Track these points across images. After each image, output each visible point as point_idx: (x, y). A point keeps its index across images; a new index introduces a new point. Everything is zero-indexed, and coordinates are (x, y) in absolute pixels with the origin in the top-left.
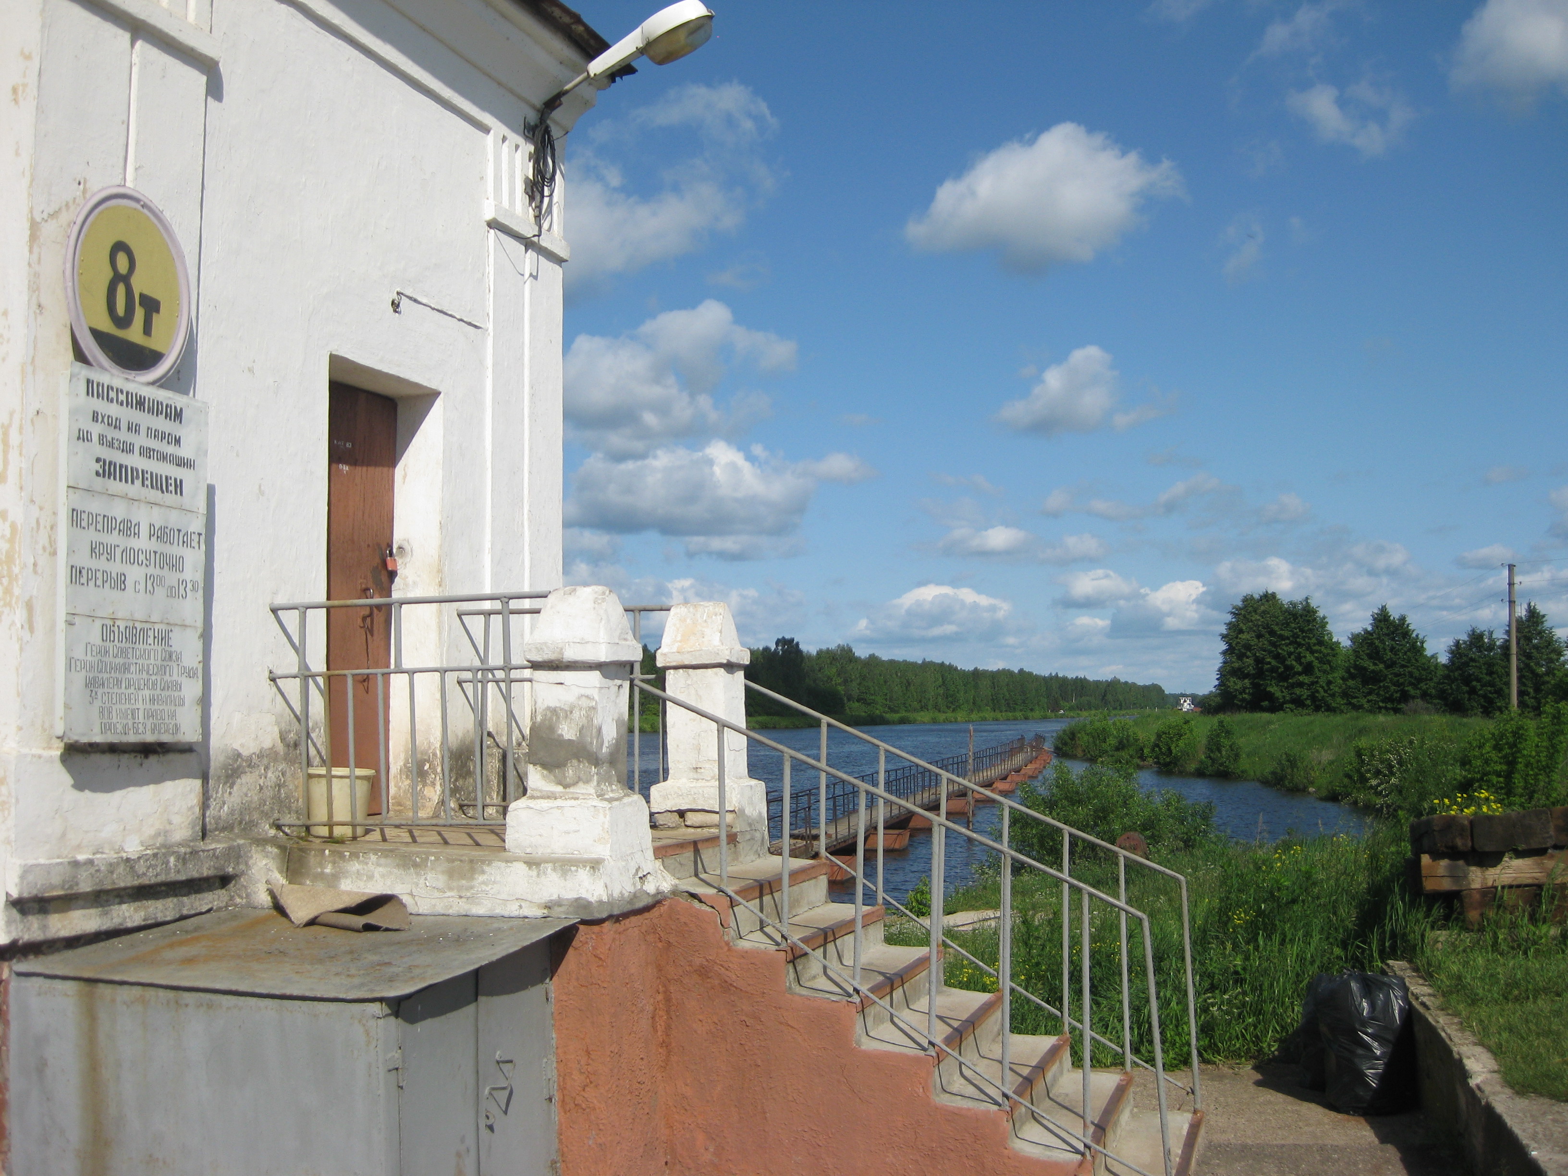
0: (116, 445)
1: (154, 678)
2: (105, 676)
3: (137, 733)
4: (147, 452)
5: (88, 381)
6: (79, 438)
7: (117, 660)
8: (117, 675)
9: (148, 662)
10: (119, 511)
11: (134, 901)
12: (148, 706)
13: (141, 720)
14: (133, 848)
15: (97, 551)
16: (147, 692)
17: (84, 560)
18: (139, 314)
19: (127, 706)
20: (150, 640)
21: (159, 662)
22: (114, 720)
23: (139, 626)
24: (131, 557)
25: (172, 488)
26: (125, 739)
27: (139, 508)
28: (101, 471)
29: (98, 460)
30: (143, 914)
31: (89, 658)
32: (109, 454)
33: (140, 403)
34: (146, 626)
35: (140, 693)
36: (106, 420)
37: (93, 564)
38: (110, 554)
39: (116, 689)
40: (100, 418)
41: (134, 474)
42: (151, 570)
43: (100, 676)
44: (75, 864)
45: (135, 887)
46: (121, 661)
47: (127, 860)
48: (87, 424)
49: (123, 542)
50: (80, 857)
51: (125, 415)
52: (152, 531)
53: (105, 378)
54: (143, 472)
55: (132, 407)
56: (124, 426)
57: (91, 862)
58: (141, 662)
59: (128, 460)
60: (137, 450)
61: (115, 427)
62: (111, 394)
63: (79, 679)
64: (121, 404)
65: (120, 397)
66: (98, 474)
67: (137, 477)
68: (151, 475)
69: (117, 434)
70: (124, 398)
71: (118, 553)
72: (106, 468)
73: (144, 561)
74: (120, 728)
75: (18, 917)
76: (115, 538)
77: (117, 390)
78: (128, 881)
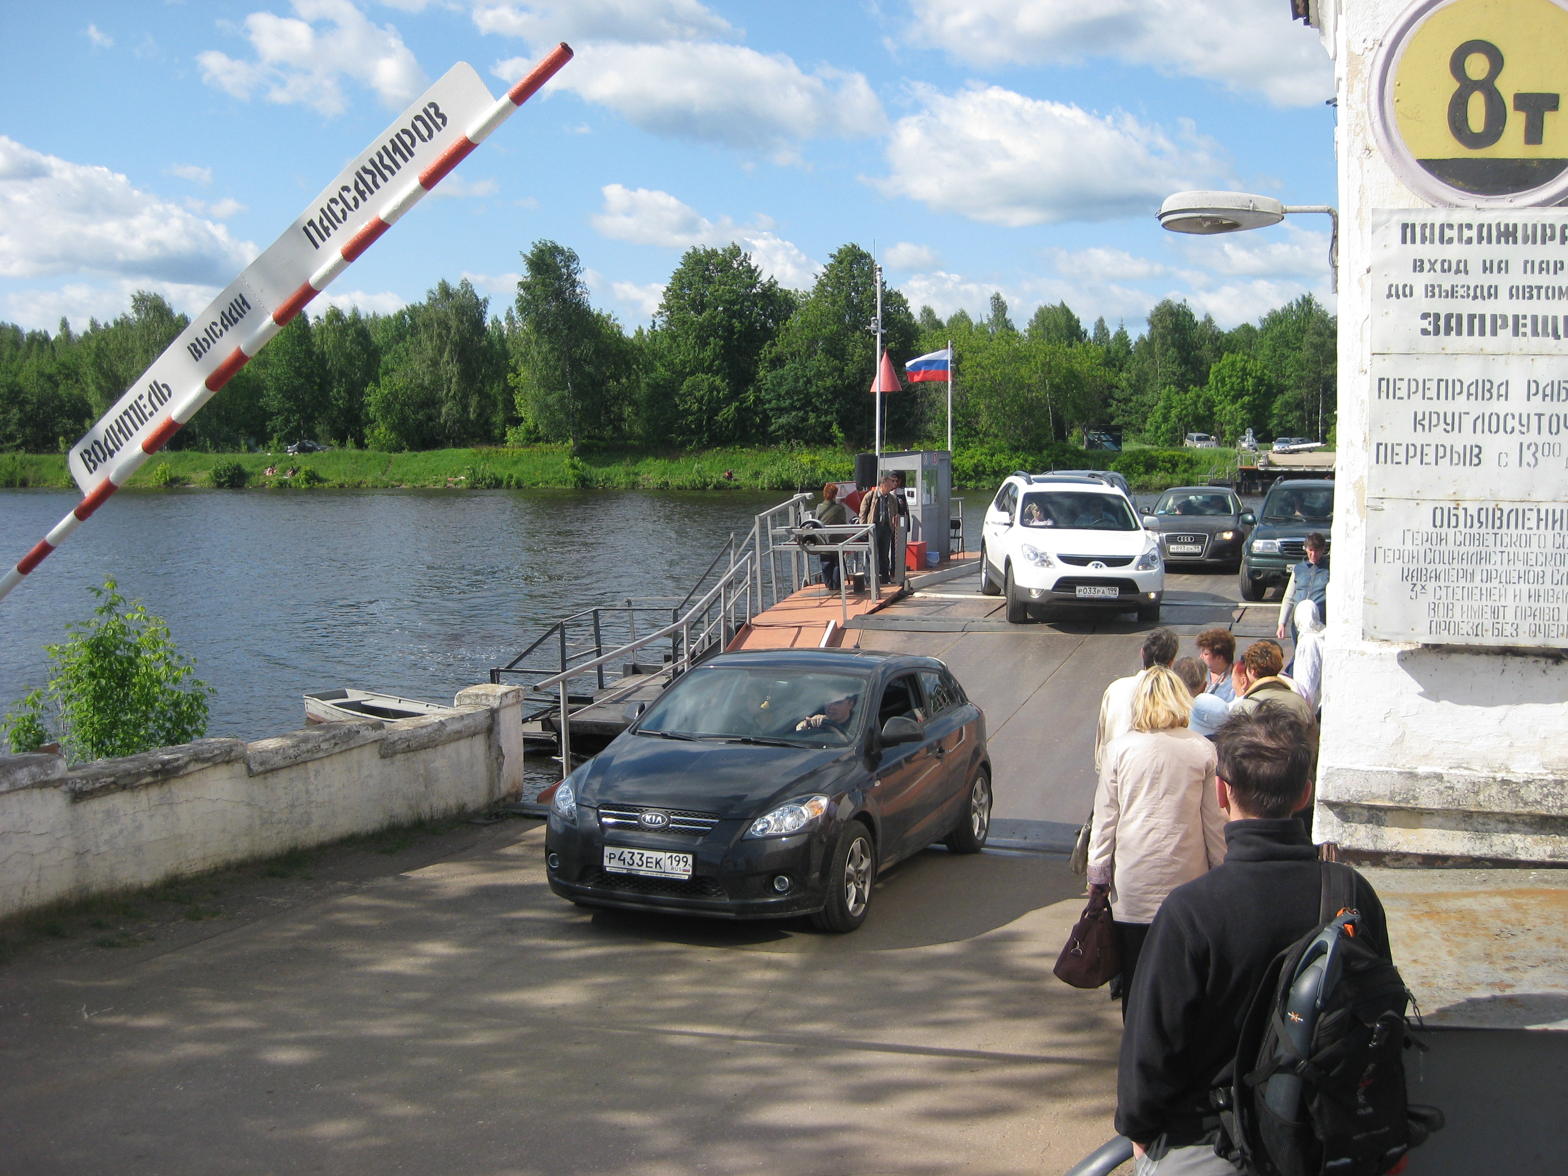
0: (1461, 292)
1: (1538, 569)
2: (1440, 567)
3: (1501, 633)
4: (1529, 293)
5: (1405, 226)
6: (1390, 295)
7: (1463, 549)
8: (1464, 566)
9: (1527, 550)
10: (1468, 371)
11: (1535, 833)
12: (1525, 602)
13: (1510, 616)
14: (1520, 771)
15: (1426, 423)
16: (1524, 587)
17: (1404, 434)
18: (1516, 122)
19: (1484, 602)
20: (1533, 523)
21: (1549, 549)
22: (1457, 618)
23: (1506, 508)
24: (1496, 424)
26: (1475, 642)
27: (1507, 363)
28: (1431, 328)
29: (1425, 316)
30: (1549, 849)
31: (1409, 546)
32: (1442, 306)
33: (1508, 234)
34: (1526, 506)
35: (1510, 588)
36: (1438, 266)
37: (1420, 438)
38: (1452, 423)
39: (1462, 582)
40: (1427, 266)
41: (1497, 323)
42: (1533, 436)
43: (1431, 567)
44: (1412, 775)
45: (1532, 815)
46: (1472, 549)
47: (1504, 782)
48: (1404, 276)
49: (1476, 407)
50: (1422, 770)
51: (1476, 254)
52: (1533, 389)
53: (1439, 217)
54: (1516, 318)
55: (1490, 241)
56: (1475, 267)
57: (1439, 777)
58: (1512, 550)
59: (1487, 308)
60: (1503, 293)
61: (1458, 271)
62: (1448, 233)
63: (1391, 571)
64: (1469, 241)
65: (1466, 233)
66: (1425, 332)
67: (1505, 325)
68: (1535, 318)
69: (1461, 279)
70: (1474, 233)
71: (1468, 422)
72: (1442, 323)
73: (1518, 427)
74: (1465, 628)
75: (1336, 820)
76: (1460, 404)
77: (1461, 226)
78: (1509, 807)
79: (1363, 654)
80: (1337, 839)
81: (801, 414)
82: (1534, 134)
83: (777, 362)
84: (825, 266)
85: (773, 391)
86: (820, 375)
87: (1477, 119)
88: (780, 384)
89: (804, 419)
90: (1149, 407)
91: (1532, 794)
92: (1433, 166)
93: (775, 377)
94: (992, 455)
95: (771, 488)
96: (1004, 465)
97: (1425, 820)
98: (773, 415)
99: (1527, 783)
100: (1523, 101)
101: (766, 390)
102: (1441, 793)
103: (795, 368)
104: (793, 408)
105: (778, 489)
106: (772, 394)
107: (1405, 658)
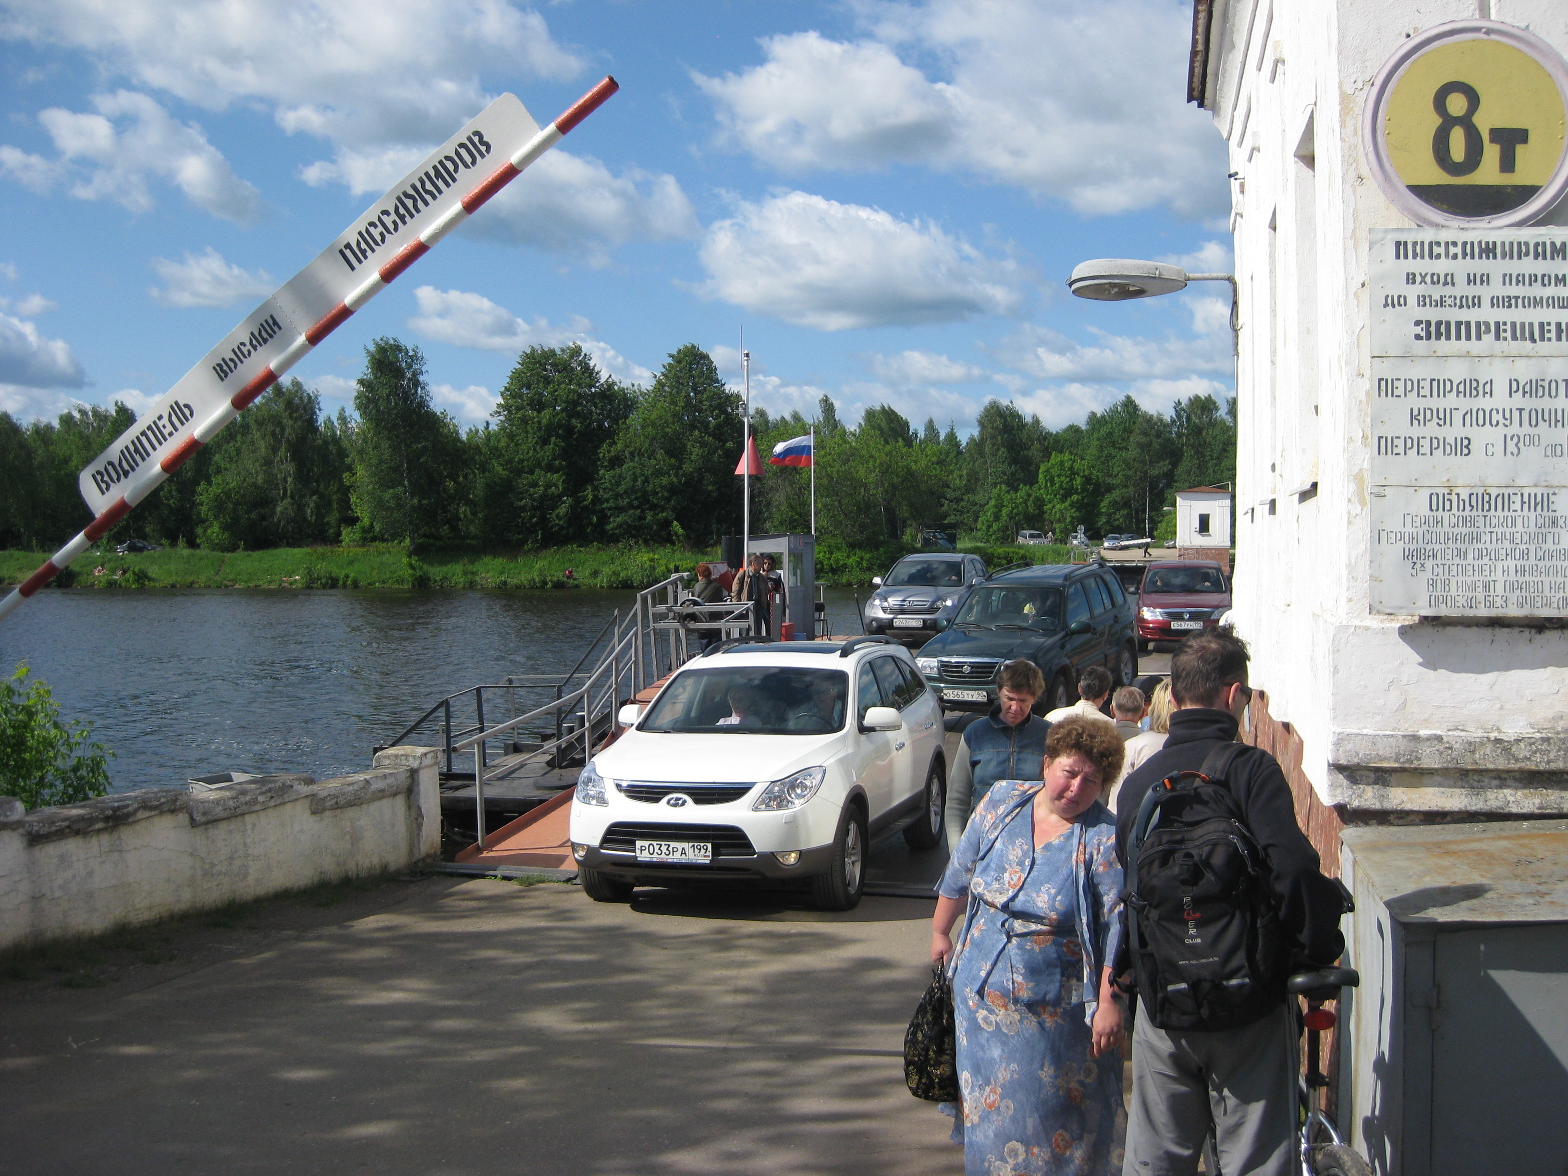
0: (1449, 301)
1: (1523, 547)
2: (1437, 547)
3: (1492, 605)
4: (1508, 302)
5: (1398, 244)
6: (1386, 305)
7: (1456, 530)
8: (1458, 545)
9: (1513, 530)
10: (1457, 372)
11: (1524, 788)
12: (1512, 577)
13: (1500, 590)
14: (1510, 732)
15: (1421, 418)
16: (1511, 564)
17: (1400, 427)
18: (1491, 153)
19: (1476, 578)
20: (1518, 506)
21: (1532, 529)
22: (1453, 592)
23: (1494, 492)
24: (1483, 418)
25: (1553, 335)
26: (1470, 613)
27: (1490, 364)
28: (1423, 334)
29: (1418, 323)
30: (1537, 801)
31: (1409, 528)
32: (1433, 314)
33: (1489, 250)
34: (1511, 491)
35: (1499, 564)
37: (1416, 431)
38: (1444, 419)
39: (1457, 560)
40: (1418, 279)
41: (1482, 329)
42: (1515, 429)
43: (1429, 547)
44: (1415, 738)
45: (1521, 771)
46: (1464, 530)
47: (1498, 741)
48: (1400, 288)
49: (1465, 404)
50: (1423, 732)
51: (1461, 268)
52: (1514, 387)
53: (1427, 235)
54: (1497, 324)
55: (1473, 257)
56: (1461, 280)
57: (1439, 739)
58: (1500, 530)
59: (1472, 315)
60: (1486, 302)
61: (1446, 283)
62: (1436, 250)
63: (1394, 552)
64: (1455, 257)
65: (1452, 250)
66: (1418, 337)
67: (1488, 331)
68: (1514, 324)
69: (1448, 291)
70: (1458, 250)
71: (1458, 417)
72: (1433, 329)
73: (1502, 421)
74: (1461, 601)
75: (1345, 782)
76: (1451, 400)
77: (1447, 244)
78: (1502, 764)
79: (1367, 628)
80: (1347, 800)
81: (638, 512)
82: (1508, 164)
83: (616, 461)
84: (664, 366)
85: (612, 490)
86: (658, 473)
87: (1458, 149)
88: (618, 484)
89: (642, 518)
90: (981, 506)
91: (1522, 751)
92: (1420, 191)
93: (613, 477)
94: (831, 553)
95: (610, 587)
96: (841, 562)
97: (1426, 779)
98: (611, 515)
99: (1518, 741)
100: (1499, 135)
101: (604, 489)
102: (1441, 753)
103: (634, 467)
104: (631, 506)
105: (617, 588)
106: (610, 493)
107: (1405, 632)
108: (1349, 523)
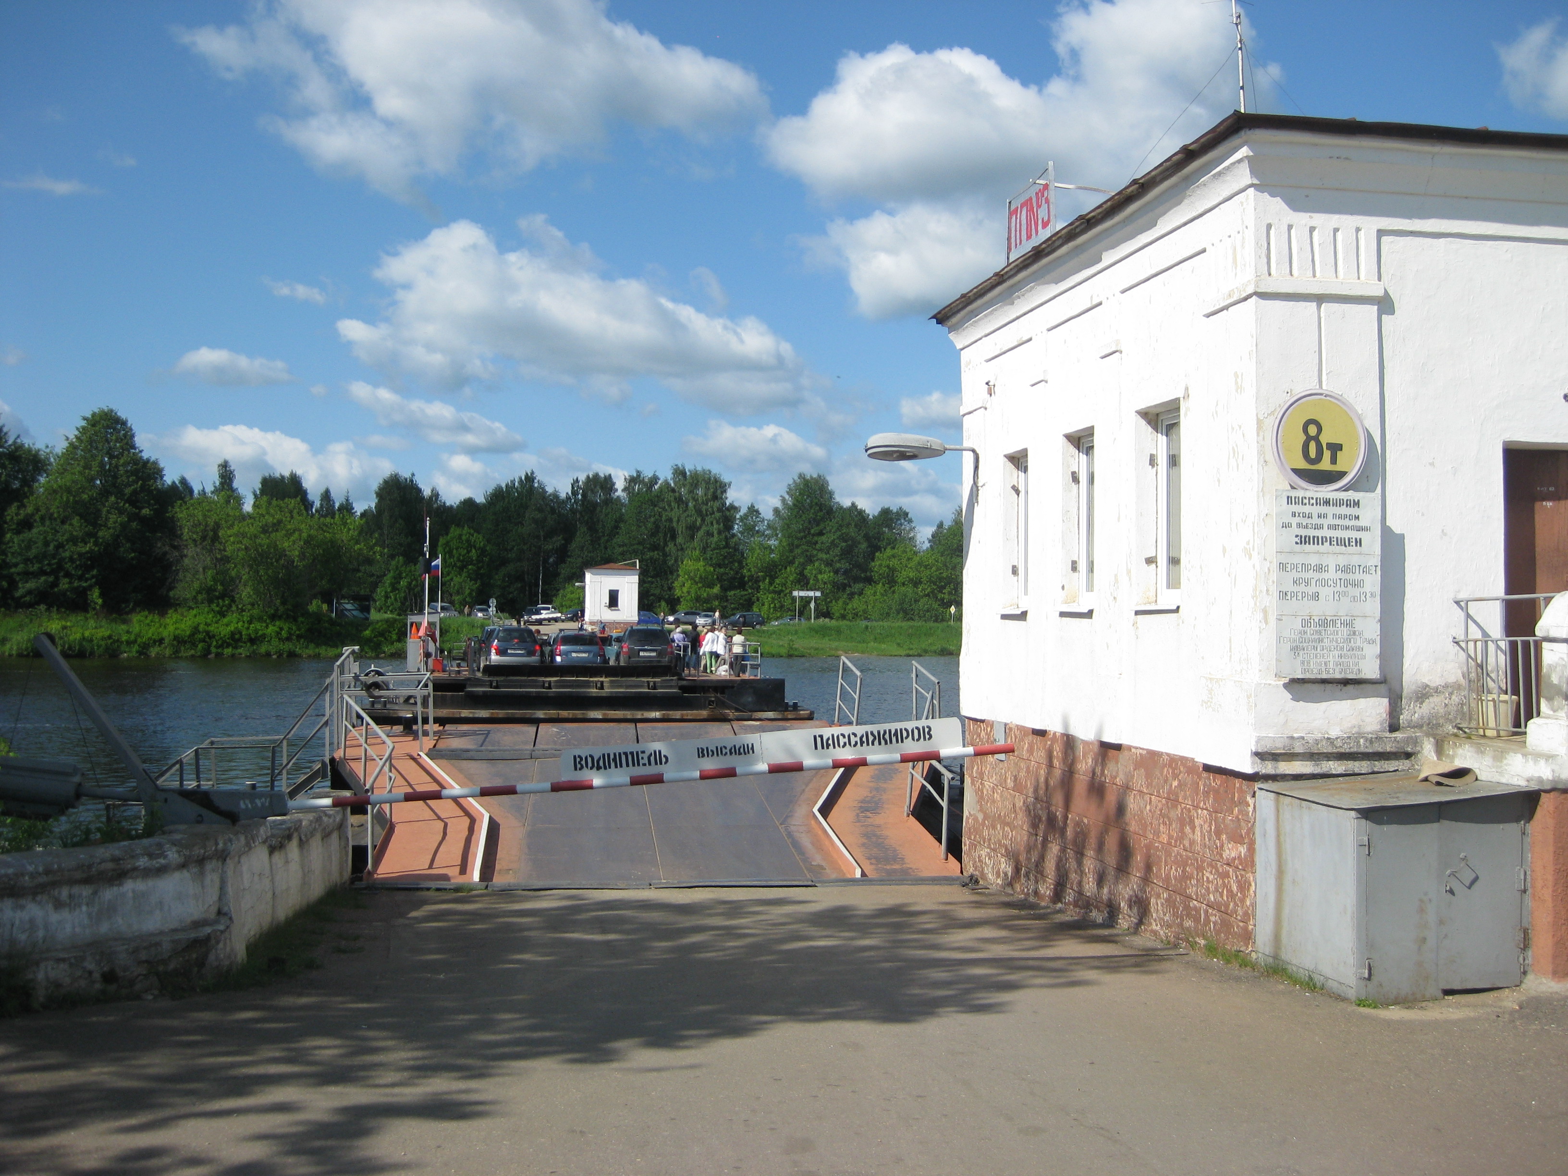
0: (1310, 526)
1: (1341, 645)
2: (1305, 645)
3: (1328, 673)
4: (1335, 527)
5: (1288, 497)
6: (1283, 527)
7: (1313, 637)
8: (1314, 644)
9: (1337, 637)
10: (1313, 560)
11: (1339, 761)
12: (1337, 660)
13: (1331, 666)
14: (1334, 733)
15: (1298, 582)
16: (1336, 653)
17: (1289, 587)
18: (1327, 454)
19: (1321, 660)
20: (1339, 625)
21: (1345, 636)
22: (1312, 667)
23: (1329, 619)
24: (1325, 583)
25: (1354, 544)
26: (1319, 677)
27: (1328, 557)
28: (1299, 541)
29: (1297, 536)
30: (1344, 768)
31: (1293, 636)
32: (1303, 532)
33: (1327, 502)
34: (1336, 618)
35: (1331, 653)
36: (1301, 515)
37: (1296, 589)
38: (1307, 583)
39: (1313, 651)
40: (1297, 515)
41: (1324, 540)
42: (1338, 588)
43: (1301, 645)
44: (1292, 738)
45: (1337, 753)
46: (1316, 637)
47: (1328, 739)
48: (1288, 519)
49: (1316, 576)
50: (1295, 735)
51: (1316, 510)
52: (1338, 568)
53: (1300, 494)
54: (1330, 538)
55: (1320, 505)
56: (1315, 516)
57: (1303, 738)
58: (1331, 637)
59: (1319, 533)
60: (1325, 527)
61: (1309, 517)
62: (1305, 501)
63: (1288, 646)
64: (1313, 505)
65: (1312, 501)
66: (1297, 543)
67: (1326, 541)
68: (1337, 538)
69: (1309, 521)
70: (1314, 501)
71: (1313, 582)
72: (1303, 539)
73: (1332, 584)
74: (1315, 671)
75: (1259, 761)
76: (1311, 574)
77: (1309, 498)
78: (1330, 750)
79: (1270, 684)
80: (1259, 770)
81: (51, 579)
82: (1334, 461)
83: (26, 524)
85: (20, 554)
86: (73, 540)
87: (1313, 453)
91: (1339, 743)
92: (1295, 471)
97: (1296, 758)
98: (21, 580)
99: (1337, 738)
100: (1330, 446)
101: (13, 553)
102: (1304, 745)
103: (45, 532)
104: (42, 572)
105: (27, 656)
106: (19, 558)
107: (1286, 686)
108: (1260, 632)
